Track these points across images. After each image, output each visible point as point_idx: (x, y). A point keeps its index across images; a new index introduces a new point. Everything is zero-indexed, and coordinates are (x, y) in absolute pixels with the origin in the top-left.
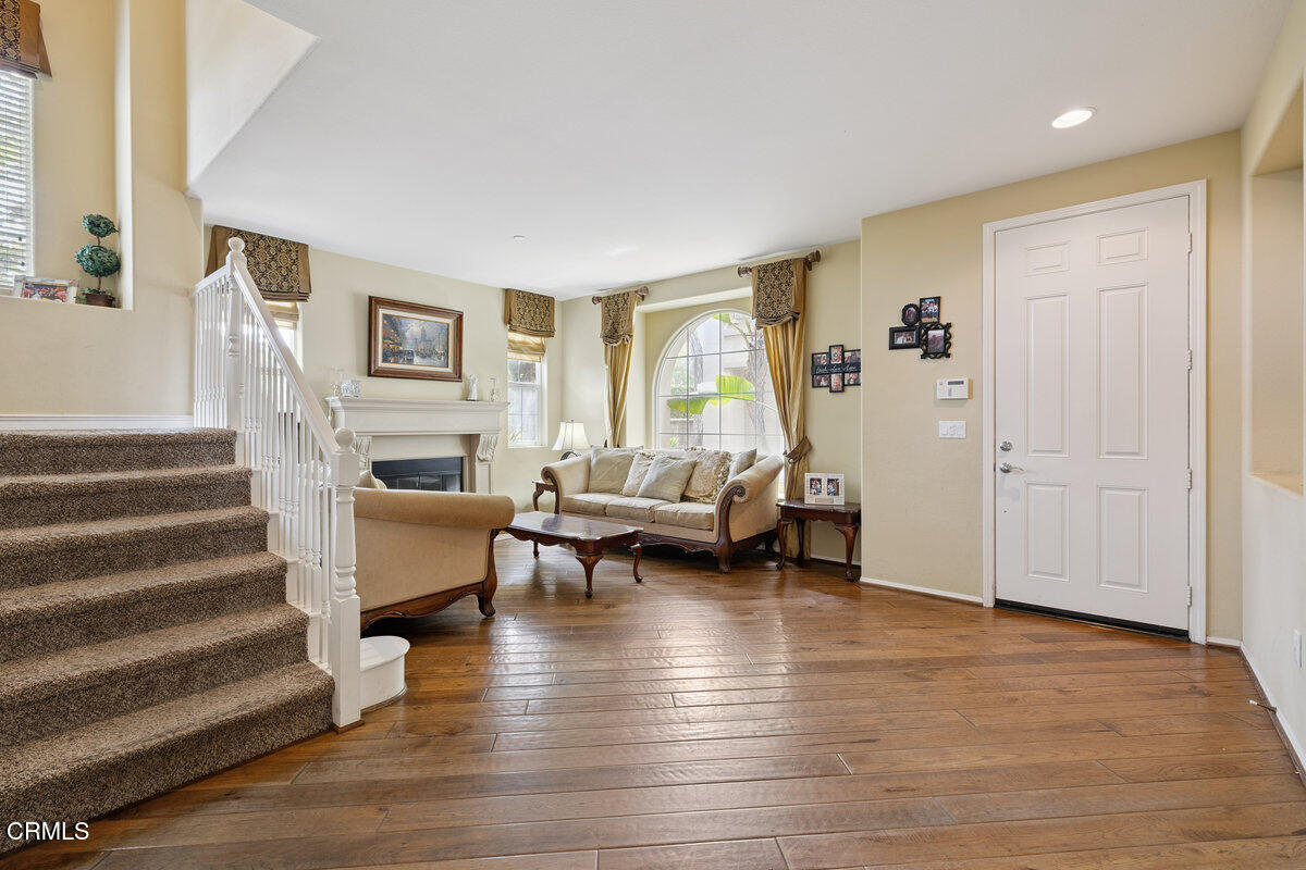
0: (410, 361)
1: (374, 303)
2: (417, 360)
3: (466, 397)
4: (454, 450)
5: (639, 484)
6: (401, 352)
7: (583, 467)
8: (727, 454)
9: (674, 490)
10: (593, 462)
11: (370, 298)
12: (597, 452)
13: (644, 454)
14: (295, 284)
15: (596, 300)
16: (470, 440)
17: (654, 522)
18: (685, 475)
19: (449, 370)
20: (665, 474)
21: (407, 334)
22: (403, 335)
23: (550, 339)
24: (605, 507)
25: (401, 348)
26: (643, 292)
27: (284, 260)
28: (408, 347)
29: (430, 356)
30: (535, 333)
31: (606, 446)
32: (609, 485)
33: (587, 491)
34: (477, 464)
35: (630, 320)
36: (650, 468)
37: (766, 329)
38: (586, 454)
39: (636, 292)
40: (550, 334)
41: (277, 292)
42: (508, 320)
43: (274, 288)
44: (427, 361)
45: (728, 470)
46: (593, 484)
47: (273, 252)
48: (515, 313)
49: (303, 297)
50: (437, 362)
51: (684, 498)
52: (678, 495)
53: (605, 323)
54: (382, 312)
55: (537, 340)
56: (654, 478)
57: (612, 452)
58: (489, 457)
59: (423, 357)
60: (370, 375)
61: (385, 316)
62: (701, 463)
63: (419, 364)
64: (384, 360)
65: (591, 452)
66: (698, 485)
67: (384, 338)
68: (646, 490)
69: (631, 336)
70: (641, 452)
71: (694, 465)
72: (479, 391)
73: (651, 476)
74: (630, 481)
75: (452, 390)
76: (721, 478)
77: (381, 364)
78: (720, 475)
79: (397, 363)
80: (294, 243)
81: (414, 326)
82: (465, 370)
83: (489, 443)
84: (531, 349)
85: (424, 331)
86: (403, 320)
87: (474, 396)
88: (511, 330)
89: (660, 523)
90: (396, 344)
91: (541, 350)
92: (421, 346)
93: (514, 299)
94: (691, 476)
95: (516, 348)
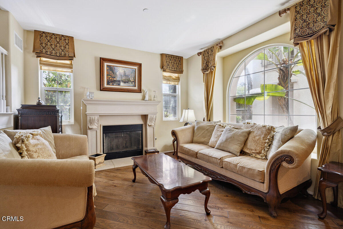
0: (119, 85)
1: (103, 60)
2: (122, 84)
3: (144, 99)
4: (139, 121)
5: (217, 141)
6: (115, 81)
7: (191, 130)
8: (272, 127)
9: (236, 148)
10: (196, 128)
11: (100, 58)
12: (198, 123)
13: (220, 125)
14: (67, 53)
15: (199, 54)
16: (145, 117)
17: (222, 167)
18: (242, 139)
19: (136, 88)
20: (231, 138)
21: (118, 73)
22: (116, 74)
23: (181, 74)
24: (197, 153)
25: (115, 79)
26: (220, 45)
27: (63, 43)
28: (118, 79)
29: (128, 82)
30: (175, 72)
31: (204, 120)
32: (203, 140)
33: (192, 142)
34: (148, 127)
35: (214, 59)
36: (223, 133)
37: (301, 44)
38: (193, 124)
39: (217, 45)
40: (181, 72)
41: (60, 56)
42: (162, 67)
43: (58, 55)
44: (126, 84)
45: (273, 137)
46: (195, 139)
47: (58, 40)
48: (165, 63)
49: (71, 58)
50: (131, 85)
51: (243, 153)
52: (239, 150)
53: (203, 63)
54: (106, 64)
55: (176, 75)
56: (224, 139)
57: (206, 123)
58: (153, 124)
59: (125, 82)
60: (101, 90)
61: (108, 66)
62: (253, 132)
63: (123, 85)
64: (108, 84)
65: (195, 124)
66: (251, 146)
67: (107, 75)
68: (220, 145)
69: (214, 67)
70: (219, 124)
71: (249, 133)
72: (150, 96)
73: (222, 138)
74: (213, 139)
75: (138, 96)
76: (268, 143)
77: (106, 85)
78: (267, 141)
79: (113, 85)
80: (67, 36)
81: (120, 70)
82: (143, 88)
83: (152, 119)
84: (174, 79)
85: (125, 72)
86: (116, 68)
87: (147, 98)
88: (164, 71)
89: (226, 169)
90: (112, 77)
91: (178, 79)
92: (124, 78)
93: (164, 57)
94: (247, 139)
95: (168, 79)
